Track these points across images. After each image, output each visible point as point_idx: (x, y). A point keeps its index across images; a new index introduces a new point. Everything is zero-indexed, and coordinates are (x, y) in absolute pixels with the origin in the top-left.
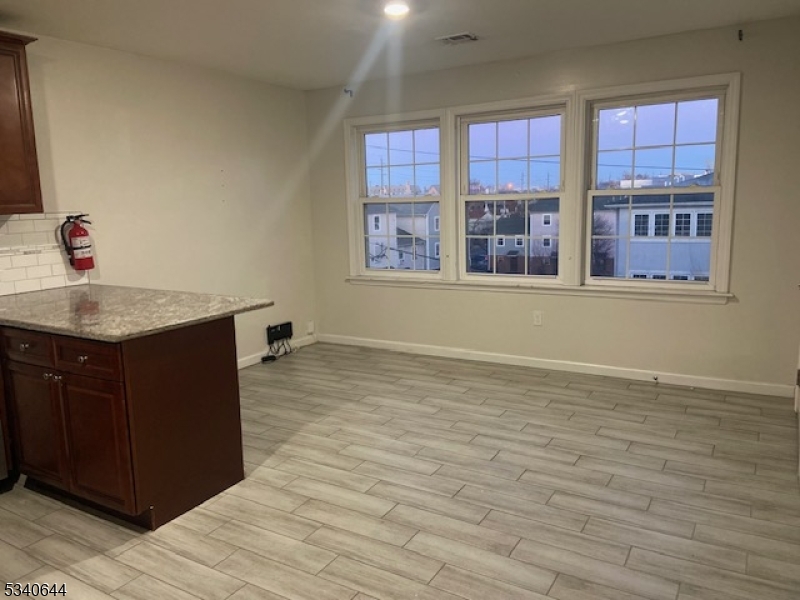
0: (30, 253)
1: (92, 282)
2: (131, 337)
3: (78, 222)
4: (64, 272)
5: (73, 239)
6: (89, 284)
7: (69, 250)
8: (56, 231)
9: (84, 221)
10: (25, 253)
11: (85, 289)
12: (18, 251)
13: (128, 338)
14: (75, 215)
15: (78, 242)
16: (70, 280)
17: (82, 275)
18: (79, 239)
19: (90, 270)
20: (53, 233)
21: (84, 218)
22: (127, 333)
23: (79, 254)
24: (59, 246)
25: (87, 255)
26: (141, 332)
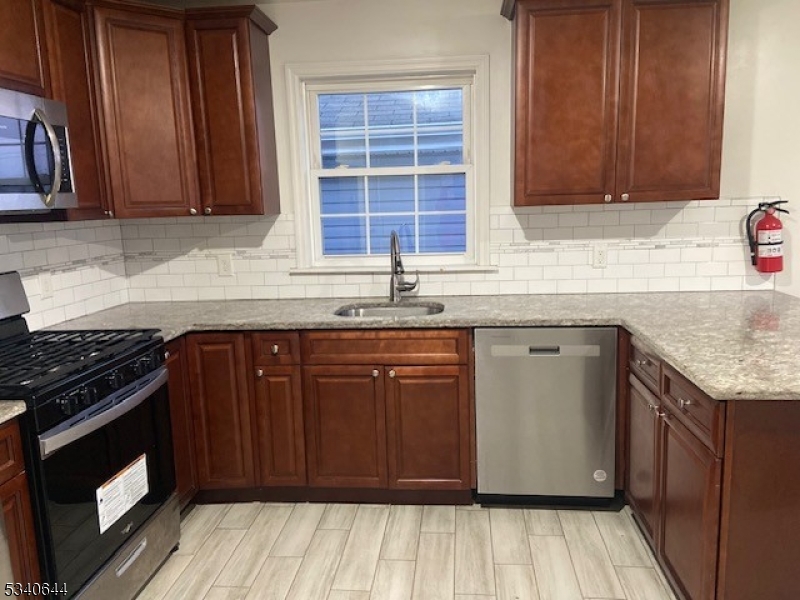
0: (704, 245)
1: (778, 289)
2: (743, 397)
3: (771, 210)
4: (744, 273)
5: (760, 232)
6: (773, 291)
7: (754, 245)
8: (742, 221)
9: (779, 210)
10: (699, 246)
11: (766, 296)
12: (690, 242)
13: (737, 397)
14: (770, 201)
15: (765, 236)
16: (748, 283)
17: (767, 280)
18: (767, 232)
19: (778, 274)
20: (738, 223)
21: (782, 206)
22: (739, 388)
23: (764, 252)
24: (742, 241)
25: (775, 254)
26: (762, 392)
